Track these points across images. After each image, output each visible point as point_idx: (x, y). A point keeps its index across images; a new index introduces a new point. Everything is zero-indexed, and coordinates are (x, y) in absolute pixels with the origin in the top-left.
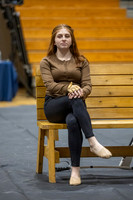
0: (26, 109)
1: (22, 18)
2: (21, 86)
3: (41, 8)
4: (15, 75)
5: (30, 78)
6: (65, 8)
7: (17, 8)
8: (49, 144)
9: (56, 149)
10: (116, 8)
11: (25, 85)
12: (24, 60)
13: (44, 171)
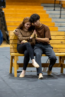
0: (6, 48)
1: (5, 13)
2: (4, 40)
3: (13, 9)
4: (2, 35)
5: (8, 37)
6: (22, 9)
7: (3, 9)
8: (14, 62)
9: (17, 64)
10: (42, 10)
11: (6, 39)
12: (6, 29)
13: (12, 72)
